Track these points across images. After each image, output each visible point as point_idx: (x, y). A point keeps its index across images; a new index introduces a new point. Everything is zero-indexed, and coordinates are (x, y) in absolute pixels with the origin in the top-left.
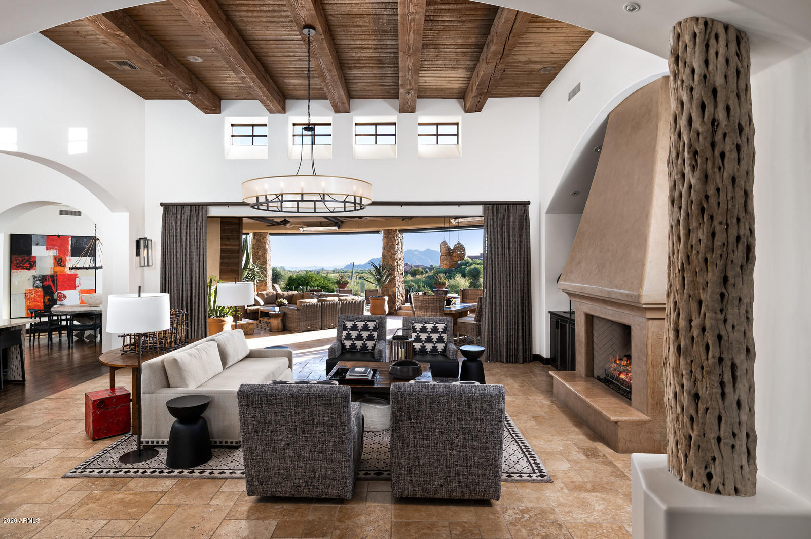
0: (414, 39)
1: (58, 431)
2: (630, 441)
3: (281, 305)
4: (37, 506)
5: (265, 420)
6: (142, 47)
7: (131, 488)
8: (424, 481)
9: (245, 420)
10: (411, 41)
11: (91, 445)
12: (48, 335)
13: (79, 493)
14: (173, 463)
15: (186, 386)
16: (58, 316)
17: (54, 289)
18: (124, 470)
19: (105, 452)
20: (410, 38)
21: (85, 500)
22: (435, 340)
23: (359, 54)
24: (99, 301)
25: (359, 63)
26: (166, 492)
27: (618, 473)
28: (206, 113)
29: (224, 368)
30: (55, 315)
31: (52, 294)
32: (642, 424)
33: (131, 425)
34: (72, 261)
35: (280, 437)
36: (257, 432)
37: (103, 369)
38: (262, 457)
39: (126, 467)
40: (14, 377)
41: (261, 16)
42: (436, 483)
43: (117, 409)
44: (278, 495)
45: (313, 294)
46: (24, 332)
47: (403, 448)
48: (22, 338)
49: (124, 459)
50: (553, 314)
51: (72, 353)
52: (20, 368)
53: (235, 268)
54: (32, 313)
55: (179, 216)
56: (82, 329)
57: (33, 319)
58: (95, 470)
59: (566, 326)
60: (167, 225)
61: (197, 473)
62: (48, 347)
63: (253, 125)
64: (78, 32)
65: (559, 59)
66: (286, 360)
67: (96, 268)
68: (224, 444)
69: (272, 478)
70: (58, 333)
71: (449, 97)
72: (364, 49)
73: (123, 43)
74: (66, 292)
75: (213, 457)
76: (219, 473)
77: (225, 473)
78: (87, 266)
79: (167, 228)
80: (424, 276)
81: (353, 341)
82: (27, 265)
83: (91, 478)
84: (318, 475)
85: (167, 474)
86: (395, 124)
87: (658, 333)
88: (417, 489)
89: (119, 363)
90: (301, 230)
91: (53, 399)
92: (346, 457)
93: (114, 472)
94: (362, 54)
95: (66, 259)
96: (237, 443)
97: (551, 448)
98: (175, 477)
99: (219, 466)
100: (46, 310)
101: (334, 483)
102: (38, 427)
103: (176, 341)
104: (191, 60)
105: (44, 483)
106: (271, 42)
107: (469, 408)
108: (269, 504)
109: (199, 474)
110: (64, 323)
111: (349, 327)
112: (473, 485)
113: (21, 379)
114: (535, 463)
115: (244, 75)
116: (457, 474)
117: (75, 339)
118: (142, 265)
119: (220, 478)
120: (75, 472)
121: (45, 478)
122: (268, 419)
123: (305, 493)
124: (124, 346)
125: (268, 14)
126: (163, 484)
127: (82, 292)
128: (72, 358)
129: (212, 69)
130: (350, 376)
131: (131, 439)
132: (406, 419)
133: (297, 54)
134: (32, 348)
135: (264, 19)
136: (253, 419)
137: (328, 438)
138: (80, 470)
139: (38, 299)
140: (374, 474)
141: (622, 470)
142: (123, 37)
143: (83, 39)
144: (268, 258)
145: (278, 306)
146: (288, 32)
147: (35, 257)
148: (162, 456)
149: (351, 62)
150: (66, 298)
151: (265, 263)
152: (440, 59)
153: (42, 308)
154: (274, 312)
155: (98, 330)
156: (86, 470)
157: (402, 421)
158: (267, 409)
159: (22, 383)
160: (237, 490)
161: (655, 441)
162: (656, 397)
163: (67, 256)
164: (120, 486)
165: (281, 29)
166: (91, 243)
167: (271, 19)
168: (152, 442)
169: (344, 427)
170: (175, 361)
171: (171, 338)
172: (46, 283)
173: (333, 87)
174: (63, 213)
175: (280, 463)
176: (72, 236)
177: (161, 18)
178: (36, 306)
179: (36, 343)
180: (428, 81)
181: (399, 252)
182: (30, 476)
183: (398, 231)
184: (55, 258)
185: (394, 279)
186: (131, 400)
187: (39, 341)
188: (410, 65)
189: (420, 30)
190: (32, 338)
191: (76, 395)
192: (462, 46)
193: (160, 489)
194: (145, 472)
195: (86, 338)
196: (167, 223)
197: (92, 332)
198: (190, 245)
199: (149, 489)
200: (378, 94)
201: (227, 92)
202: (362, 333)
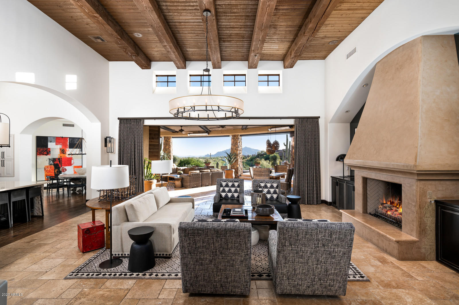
0: (267, 19)
1: (62, 247)
2: (406, 253)
3: (180, 174)
4: (48, 300)
5: (196, 245)
6: (109, 25)
7: (108, 286)
8: (297, 284)
9: (183, 246)
10: (265, 21)
11: (81, 256)
12: (57, 190)
13: (75, 290)
14: (133, 268)
15: (138, 220)
16: (62, 179)
17: (60, 166)
18: (103, 274)
19: (90, 261)
20: (264, 18)
21: (79, 295)
22: (272, 192)
23: (231, 32)
24: (84, 172)
25: (230, 38)
26: (130, 289)
27: (407, 274)
28: (143, 69)
29: (158, 209)
30: (61, 179)
31: (59, 168)
32: (413, 243)
33: (105, 243)
34: (69, 151)
35: (205, 256)
36: (191, 253)
37: (87, 209)
38: (193, 269)
39: (104, 271)
40: (38, 214)
41: (178, 6)
42: (305, 285)
43: (96, 234)
44: (203, 293)
45: (196, 168)
46: (42, 188)
47: (285, 263)
48: (42, 192)
49: (103, 265)
50: (333, 178)
51: (70, 200)
52: (41, 209)
53: (156, 154)
54: (48, 178)
55: (128, 125)
56: (75, 187)
57: (49, 181)
58: (84, 273)
59: (344, 184)
60: (121, 130)
61: (147, 276)
62: (57, 196)
63: (168, 76)
64: (72, 17)
65: (342, 35)
66: (191, 204)
67: (82, 154)
68: (161, 255)
69: (199, 282)
70: (62, 189)
71: (275, 60)
72: (235, 28)
73: (98, 22)
74: (66, 167)
75: (156, 264)
76: (161, 275)
77: (165, 275)
78: (78, 153)
79: (121, 132)
80: (245, 160)
81: (227, 193)
82: (45, 153)
83: (82, 279)
84: (229, 280)
85: (130, 276)
86: (245, 75)
87: (423, 189)
88: (293, 289)
89: (97, 207)
90: (189, 135)
91: (59, 227)
92: (248, 269)
93: (97, 275)
94: (233, 32)
95: (66, 150)
96: (170, 255)
97: (357, 257)
98: (134, 278)
99: (161, 270)
100: (56, 177)
101: (240, 285)
102: (50, 244)
103: (130, 193)
104: (136, 36)
105: (52, 283)
106: (182, 24)
107: (331, 238)
108: (197, 298)
109: (149, 276)
110: (65, 184)
111: (224, 185)
112: (329, 287)
113: (41, 215)
114: (353, 268)
115: (166, 44)
116: (320, 280)
117: (71, 192)
118: (108, 151)
119: (162, 279)
120: (72, 275)
121: (53, 279)
122: (198, 245)
123: (220, 291)
124: (100, 197)
125: (183, 4)
126: (127, 284)
127: (75, 167)
128: (70, 203)
129: (147, 41)
130: (233, 214)
131: (105, 252)
132: (288, 244)
133: (196, 32)
134: (48, 197)
135: (180, 8)
136: (188, 245)
137: (237, 257)
138: (75, 274)
139: (51, 171)
140: (258, 275)
141: (408, 272)
142: (98, 18)
143: (75, 21)
144: (171, 150)
145: (178, 174)
146: (192, 17)
147: (50, 149)
148: (125, 264)
149: (225, 37)
150: (66, 170)
151: (170, 152)
152: (276, 35)
153: (54, 176)
154: (177, 178)
155: (84, 187)
156: (79, 274)
157: (286, 246)
158: (197, 238)
159: (42, 217)
160: (174, 287)
161: (421, 253)
162: (422, 227)
163: (67, 148)
164: (100, 285)
165: (189, 15)
166: (79, 142)
167: (184, 8)
168: (119, 255)
169: (247, 250)
170: (132, 206)
171: (128, 192)
172: (56, 163)
173: (214, 52)
174: (64, 125)
175: (205, 273)
176: (69, 138)
177: (120, 7)
178: (50, 174)
179: (51, 194)
180: (266, 50)
181: (240, 146)
182: (44, 278)
183: (239, 136)
184: (60, 149)
185: (237, 160)
186: (105, 228)
187: (52, 193)
188: (261, 37)
189: (272, 13)
190: (48, 191)
191: (72, 224)
192: (290, 26)
193: (126, 287)
194: (115, 275)
195: (77, 191)
196: (121, 129)
197: (81, 188)
198: (134, 141)
199: (119, 287)
200: (237, 58)
201: (154, 56)
202: (231, 188)
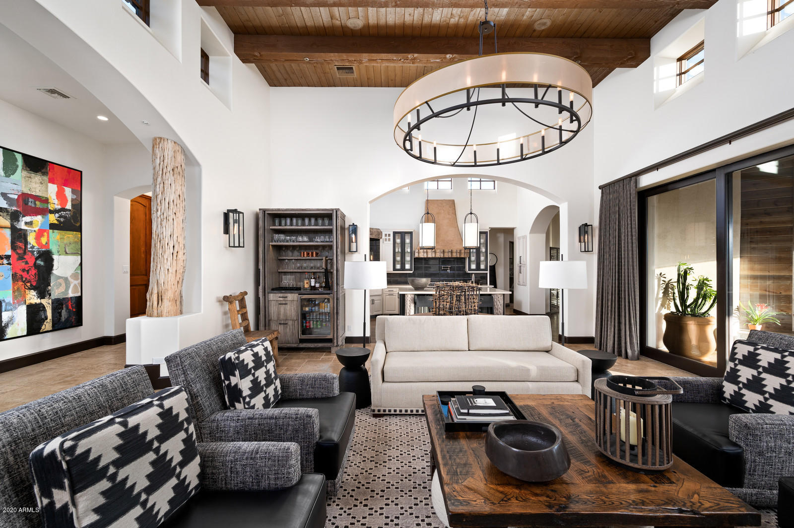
29: (470, 347)
55: (611, 195)
60: (603, 208)
79: (603, 211)
81: (741, 389)
202: (763, 375)
